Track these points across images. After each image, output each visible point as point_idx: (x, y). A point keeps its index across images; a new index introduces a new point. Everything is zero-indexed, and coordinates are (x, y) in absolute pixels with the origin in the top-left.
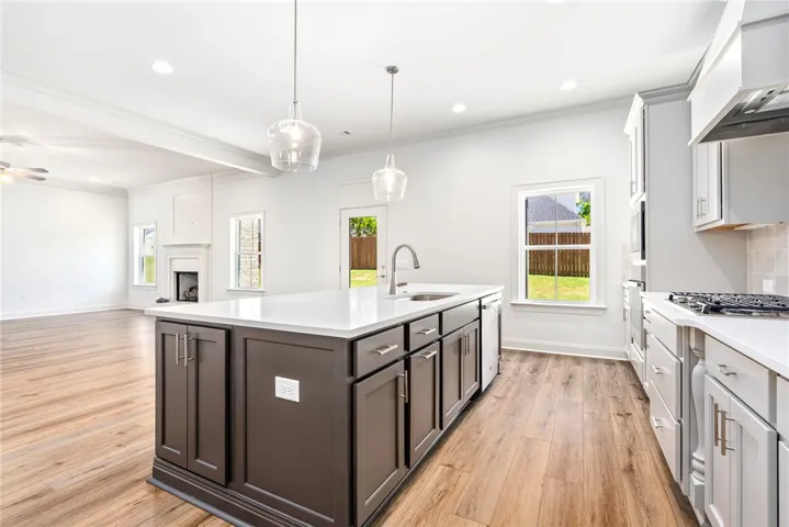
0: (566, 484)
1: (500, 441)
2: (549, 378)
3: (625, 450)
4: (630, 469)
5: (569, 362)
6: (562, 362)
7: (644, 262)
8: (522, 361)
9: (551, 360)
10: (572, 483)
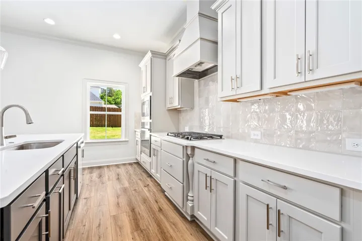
0: (142, 232)
1: (99, 225)
2: (109, 179)
3: (154, 201)
4: (160, 210)
5: (115, 168)
6: (111, 168)
7: (151, 121)
8: (91, 173)
9: (105, 169)
10: (145, 230)
